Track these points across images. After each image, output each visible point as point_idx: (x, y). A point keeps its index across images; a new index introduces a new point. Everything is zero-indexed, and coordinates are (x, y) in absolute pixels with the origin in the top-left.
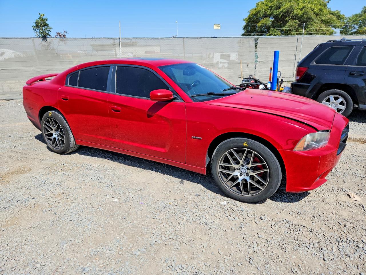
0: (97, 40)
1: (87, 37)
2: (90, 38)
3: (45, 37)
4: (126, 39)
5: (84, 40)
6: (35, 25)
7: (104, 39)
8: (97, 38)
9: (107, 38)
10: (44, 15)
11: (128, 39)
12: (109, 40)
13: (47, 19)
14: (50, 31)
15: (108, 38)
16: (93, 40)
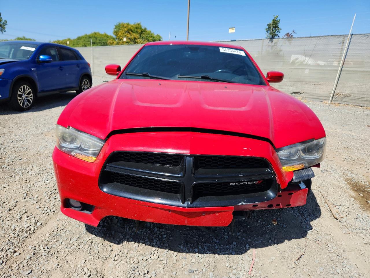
0: (323, 38)
1: (312, 36)
2: (315, 37)
3: (272, 38)
4: (361, 36)
5: (308, 39)
6: (267, 27)
7: (332, 37)
8: (323, 36)
9: (335, 35)
10: (277, 17)
11: (364, 35)
12: (338, 37)
13: (279, 21)
14: (279, 32)
15: (337, 36)
16: (319, 38)
